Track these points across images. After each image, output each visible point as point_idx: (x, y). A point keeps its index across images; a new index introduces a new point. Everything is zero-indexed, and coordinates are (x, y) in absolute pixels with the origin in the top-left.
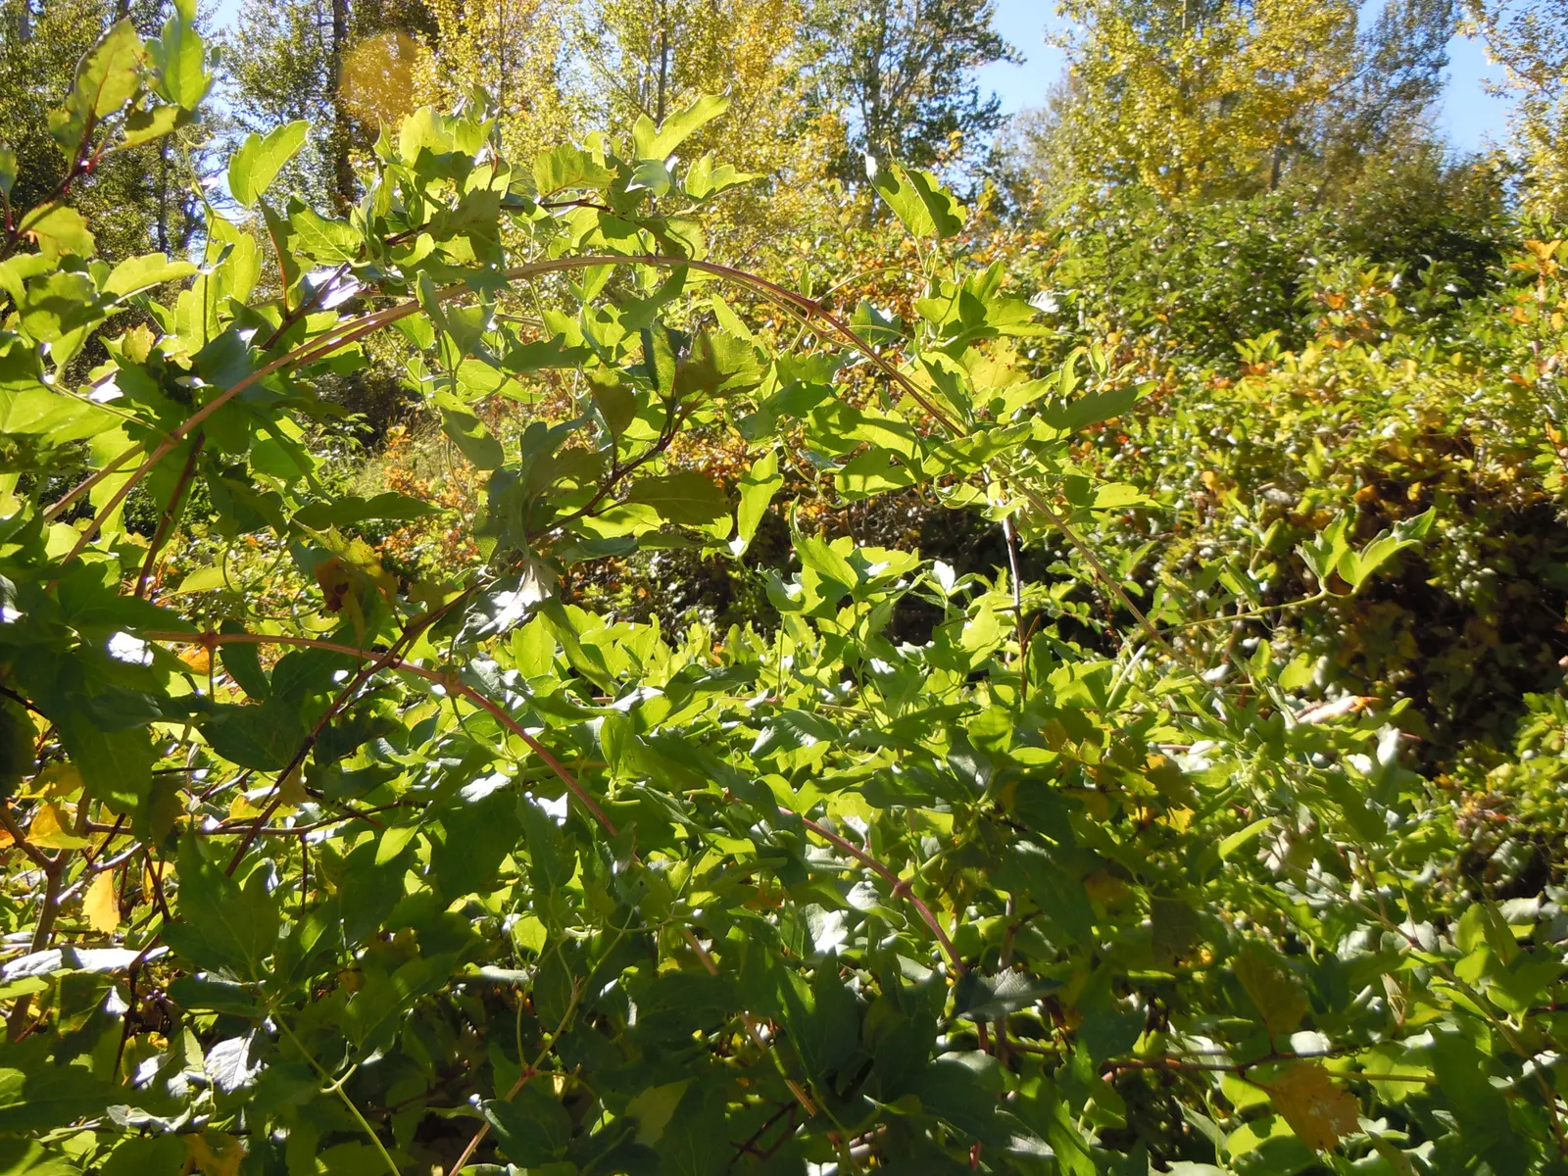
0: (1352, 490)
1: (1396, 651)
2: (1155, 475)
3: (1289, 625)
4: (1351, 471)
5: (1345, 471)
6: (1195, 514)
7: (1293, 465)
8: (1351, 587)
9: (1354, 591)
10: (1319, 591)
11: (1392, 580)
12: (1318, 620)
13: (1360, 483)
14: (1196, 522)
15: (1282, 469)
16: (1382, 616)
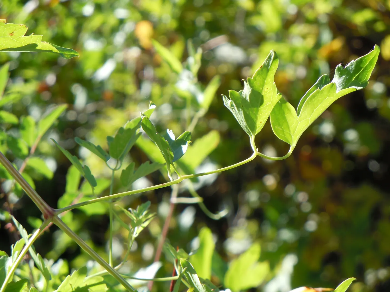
0: (318, 45)
1: (375, 246)
2: (79, 28)
3: (249, 218)
4: (315, 22)
5: (308, 21)
6: (129, 79)
7: (248, 14)
8: (288, 146)
9: (291, 151)
10: (250, 152)
11: (369, 158)
12: (282, 211)
13: (326, 36)
14: (131, 89)
15: (233, 19)
16: (358, 204)
